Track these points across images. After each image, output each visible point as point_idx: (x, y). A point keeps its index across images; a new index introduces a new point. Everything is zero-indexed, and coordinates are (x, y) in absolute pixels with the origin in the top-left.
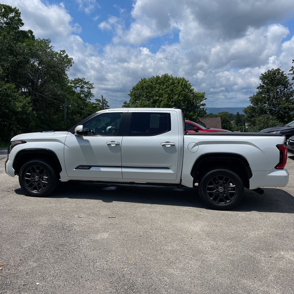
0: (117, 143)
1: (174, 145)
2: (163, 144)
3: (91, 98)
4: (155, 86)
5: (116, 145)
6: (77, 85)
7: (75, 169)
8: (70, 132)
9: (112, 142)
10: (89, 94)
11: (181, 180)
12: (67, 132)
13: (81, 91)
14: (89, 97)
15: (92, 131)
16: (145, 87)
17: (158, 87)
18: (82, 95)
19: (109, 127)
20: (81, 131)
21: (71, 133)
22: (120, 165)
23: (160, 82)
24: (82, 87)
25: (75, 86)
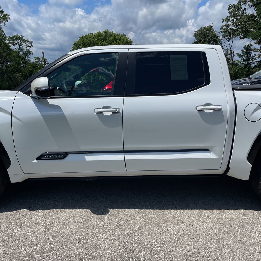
0: (114, 109)
1: (220, 110)
2: (199, 108)
3: (30, 56)
4: (97, 42)
5: (114, 113)
6: (15, 43)
7: (37, 159)
8: (20, 92)
9: (104, 108)
10: (28, 53)
11: (228, 168)
12: (14, 92)
13: (20, 49)
14: (28, 56)
15: (58, 88)
16: (87, 43)
17: (100, 43)
18: (21, 53)
19: (78, 82)
20: (44, 89)
21: (22, 93)
22: (121, 148)
23: (101, 39)
24: (21, 45)
25: (13, 43)
